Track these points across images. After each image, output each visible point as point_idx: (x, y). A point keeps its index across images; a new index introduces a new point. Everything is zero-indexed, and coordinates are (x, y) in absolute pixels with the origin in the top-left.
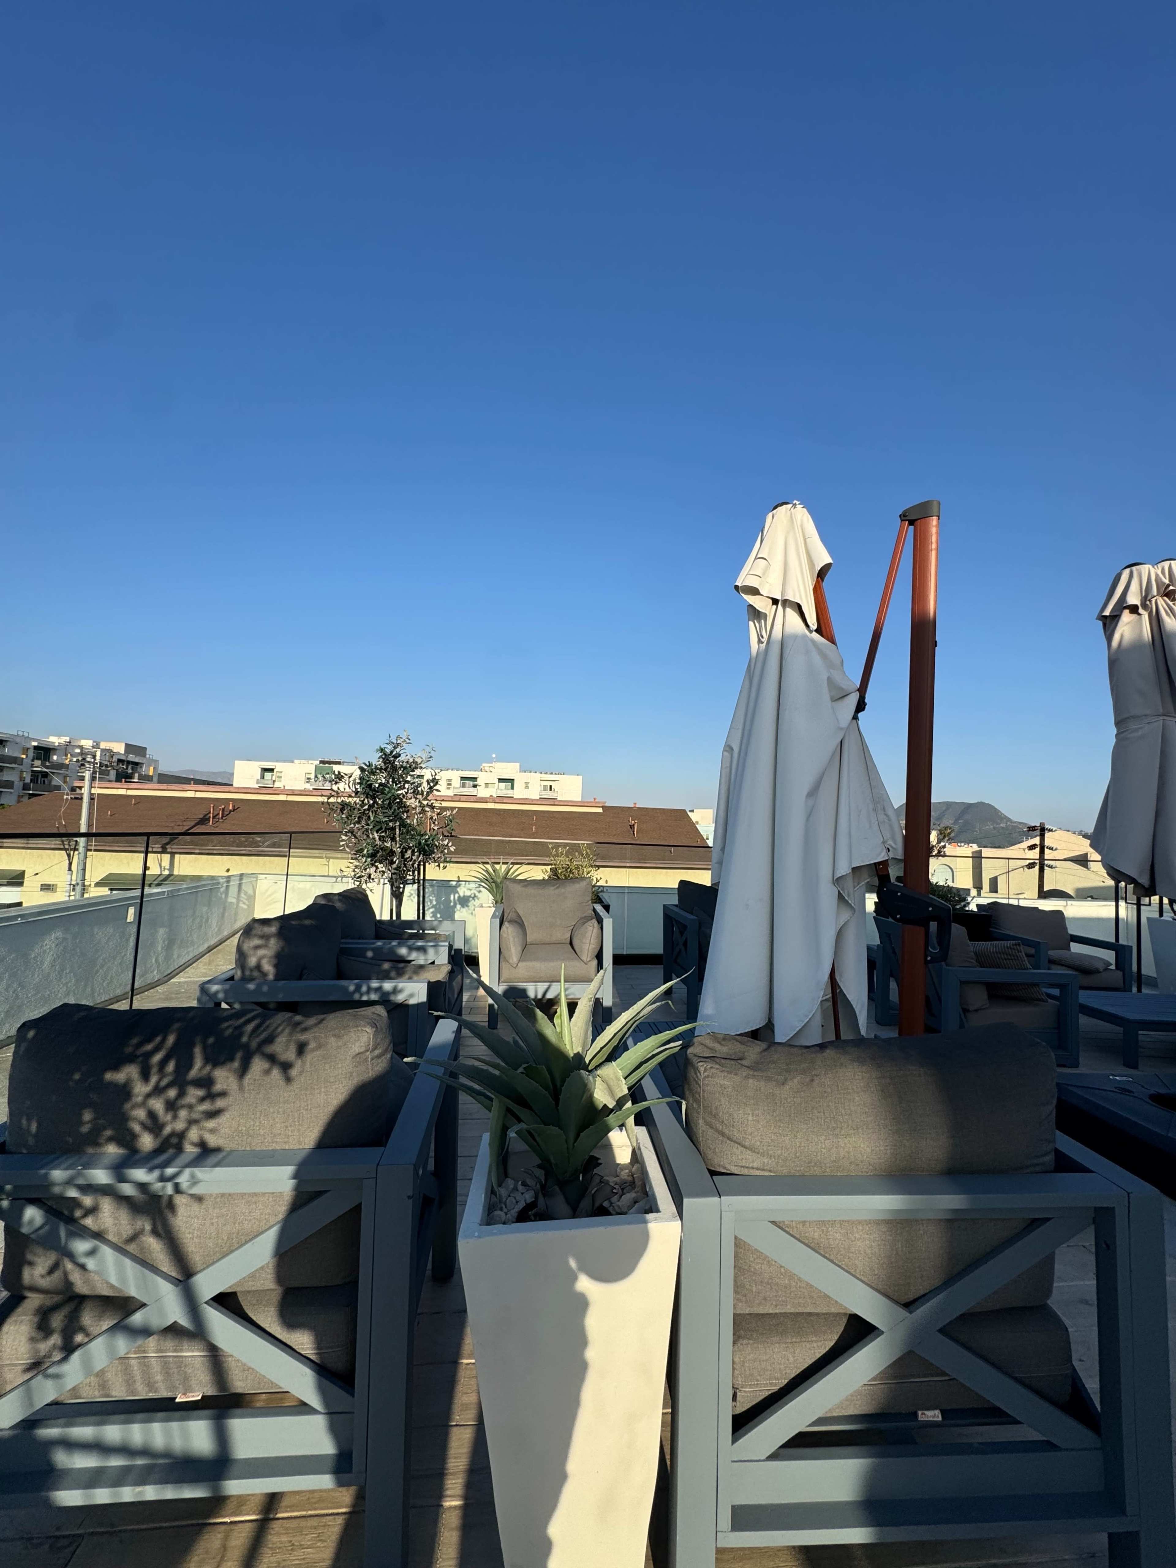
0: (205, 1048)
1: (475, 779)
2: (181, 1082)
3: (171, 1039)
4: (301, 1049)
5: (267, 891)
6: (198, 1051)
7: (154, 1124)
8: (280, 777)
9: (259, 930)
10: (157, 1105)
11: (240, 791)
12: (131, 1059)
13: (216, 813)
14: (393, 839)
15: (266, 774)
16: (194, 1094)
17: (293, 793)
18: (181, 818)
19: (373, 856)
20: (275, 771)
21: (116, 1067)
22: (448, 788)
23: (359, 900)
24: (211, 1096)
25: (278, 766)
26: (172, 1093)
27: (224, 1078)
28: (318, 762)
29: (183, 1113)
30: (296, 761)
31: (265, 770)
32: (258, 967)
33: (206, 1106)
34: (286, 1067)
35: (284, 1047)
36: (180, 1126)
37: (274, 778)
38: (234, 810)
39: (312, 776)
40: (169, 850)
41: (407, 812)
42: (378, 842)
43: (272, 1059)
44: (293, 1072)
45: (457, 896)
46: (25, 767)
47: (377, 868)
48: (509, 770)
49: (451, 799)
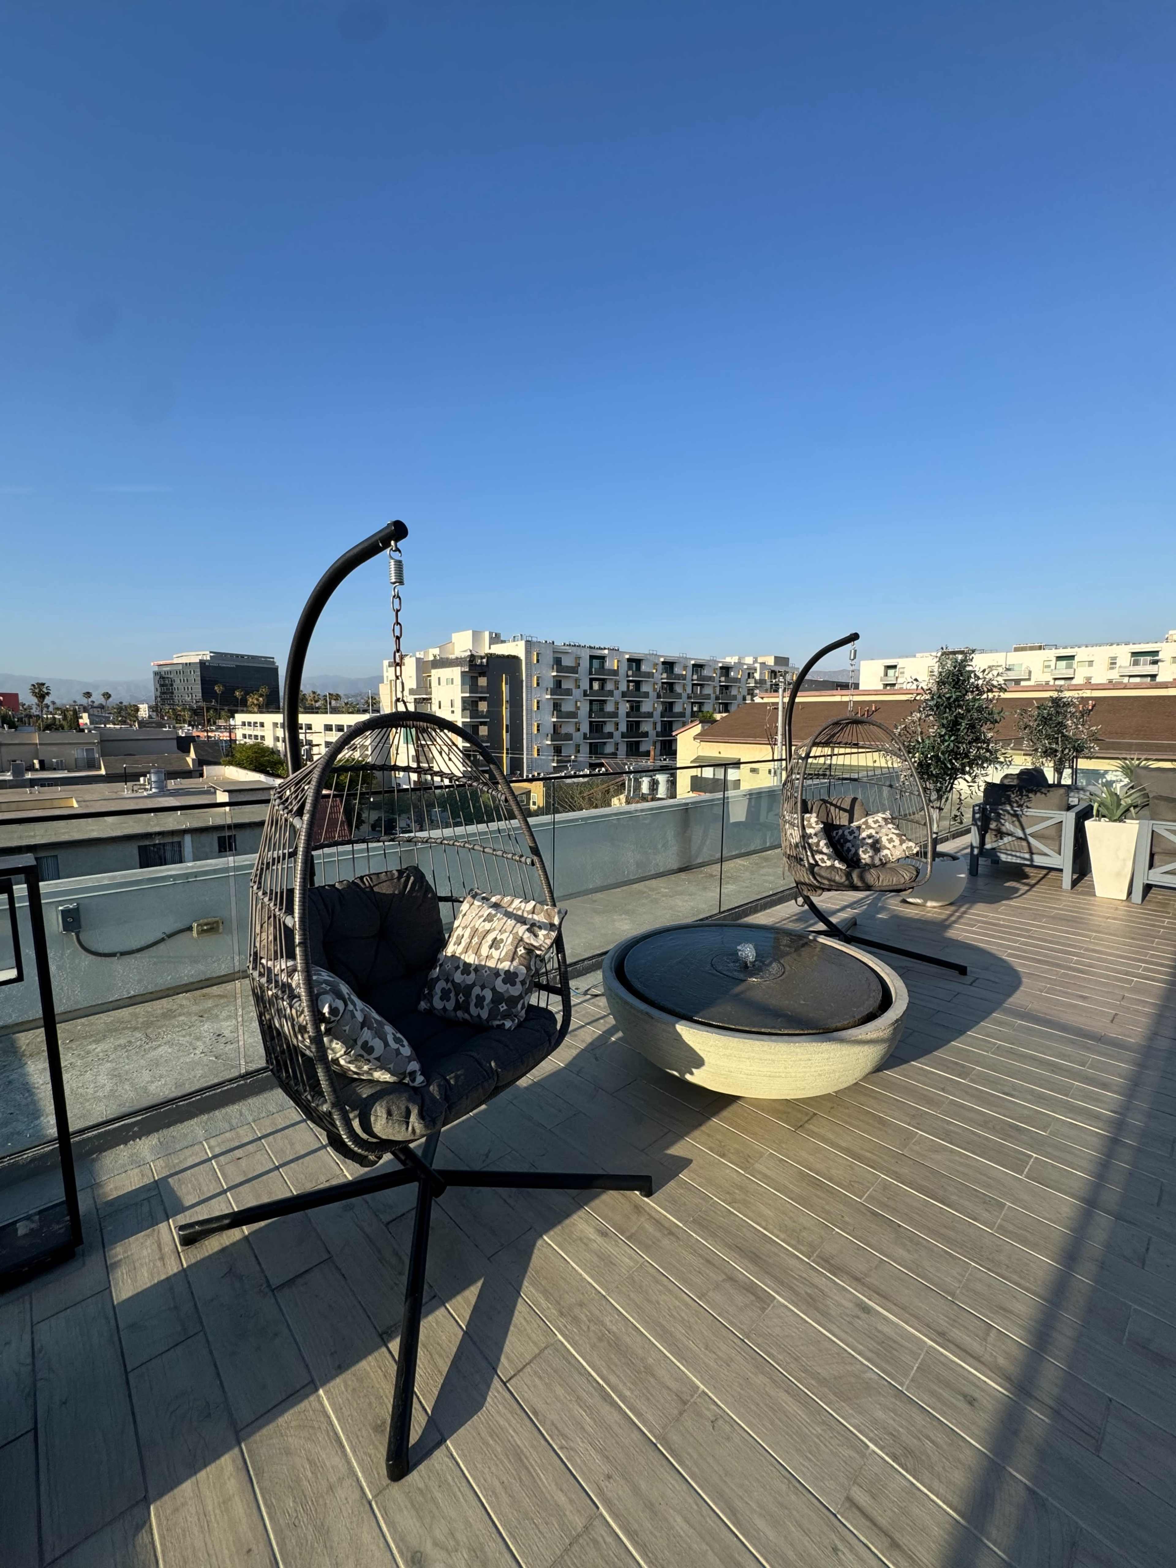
1: (1156, 653)
8: (903, 673)
11: (867, 693)
14: (1057, 743)
15: (889, 671)
19: (1044, 752)
20: (898, 666)
22: (1112, 668)
23: (1037, 773)
25: (901, 662)
27: (1031, 795)
28: (939, 654)
30: (917, 655)
31: (889, 667)
37: (897, 675)
38: (876, 710)
41: (1067, 728)
42: (1047, 745)
46: (716, 684)
47: (1047, 758)
49: (1112, 685)
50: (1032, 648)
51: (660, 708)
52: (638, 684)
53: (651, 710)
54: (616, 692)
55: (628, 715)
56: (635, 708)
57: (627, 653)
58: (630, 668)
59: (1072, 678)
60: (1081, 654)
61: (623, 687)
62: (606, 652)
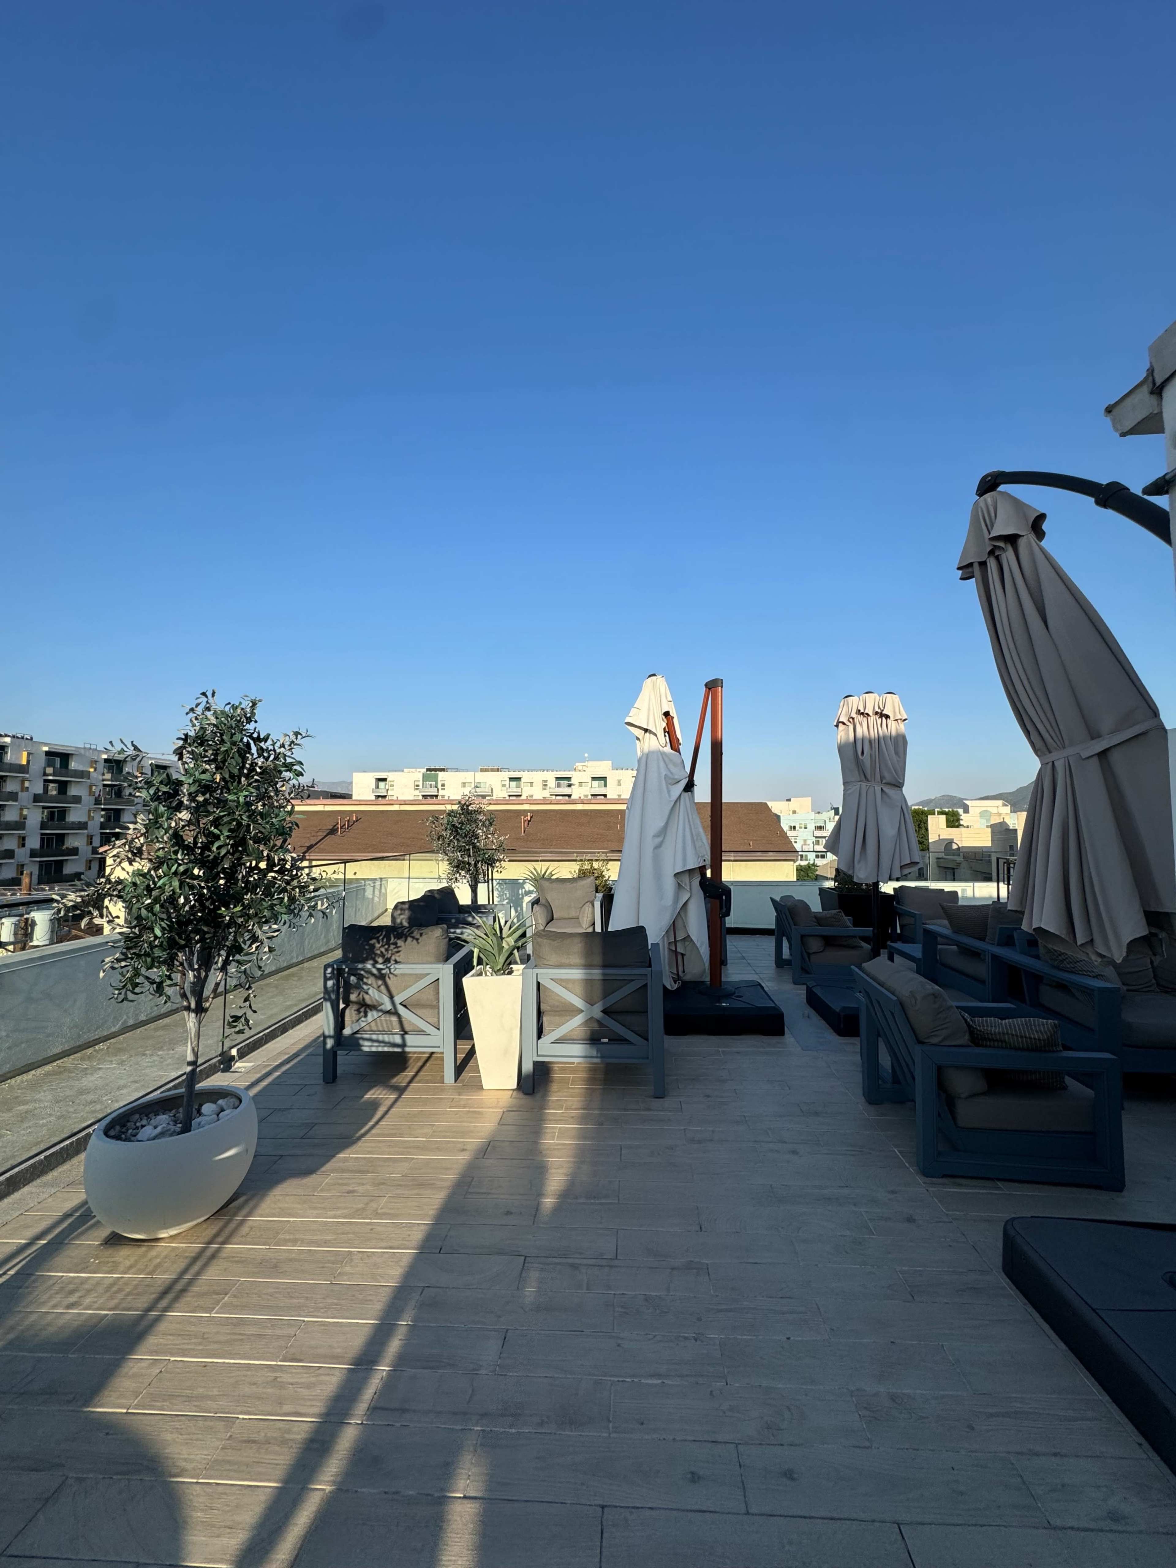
0: (394, 935)
1: (569, 779)
2: (388, 943)
3: (384, 933)
4: (421, 935)
5: (394, 889)
6: (392, 936)
7: (382, 955)
8: (392, 786)
9: (400, 906)
10: (383, 950)
11: (360, 803)
12: (374, 938)
13: (342, 824)
14: (469, 856)
15: (380, 783)
16: (392, 947)
17: (405, 803)
18: (315, 829)
19: (457, 867)
20: (388, 780)
21: (371, 940)
22: (545, 789)
23: (449, 893)
24: (397, 947)
25: (390, 776)
26: (386, 947)
28: (425, 770)
29: (390, 952)
30: (405, 770)
31: (379, 780)
32: (401, 923)
33: (396, 950)
34: (417, 939)
35: (416, 934)
36: (389, 956)
37: (387, 787)
38: (357, 821)
39: (420, 784)
40: (307, 858)
41: (477, 838)
42: (460, 858)
43: (413, 938)
44: (419, 941)
45: (524, 890)
47: (460, 874)
48: (602, 768)
49: (544, 801)
50: (492, 770)
51: (99, 818)
52: (63, 787)
53: (83, 819)
54: (21, 795)
55: (43, 826)
56: (56, 816)
57: (45, 744)
58: (49, 764)
59: (520, 796)
60: (526, 776)
61: (38, 788)
62: (8, 740)
